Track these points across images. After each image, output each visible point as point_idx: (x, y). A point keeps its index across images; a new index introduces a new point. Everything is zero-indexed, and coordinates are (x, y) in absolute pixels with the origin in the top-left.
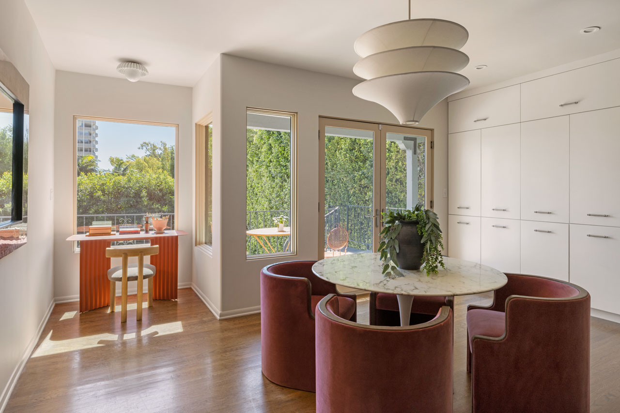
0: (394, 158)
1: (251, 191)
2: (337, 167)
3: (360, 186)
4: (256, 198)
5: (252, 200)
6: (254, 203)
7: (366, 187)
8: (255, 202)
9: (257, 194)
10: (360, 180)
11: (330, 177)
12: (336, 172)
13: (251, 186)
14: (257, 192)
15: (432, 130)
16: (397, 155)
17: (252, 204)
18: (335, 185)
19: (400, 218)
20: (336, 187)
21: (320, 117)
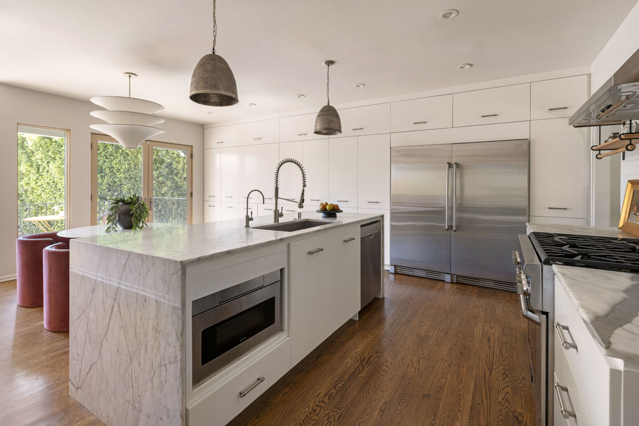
0: (181, 162)
1: (53, 186)
2: (138, 167)
3: (158, 182)
4: (60, 193)
5: (55, 195)
6: (57, 198)
7: (163, 183)
8: (58, 196)
9: (60, 189)
10: (158, 177)
11: (133, 175)
12: (138, 170)
13: (54, 182)
14: (60, 187)
15: (192, 146)
16: (183, 160)
17: (55, 198)
18: (137, 181)
19: (123, 201)
20: (138, 183)
21: (92, 133)
